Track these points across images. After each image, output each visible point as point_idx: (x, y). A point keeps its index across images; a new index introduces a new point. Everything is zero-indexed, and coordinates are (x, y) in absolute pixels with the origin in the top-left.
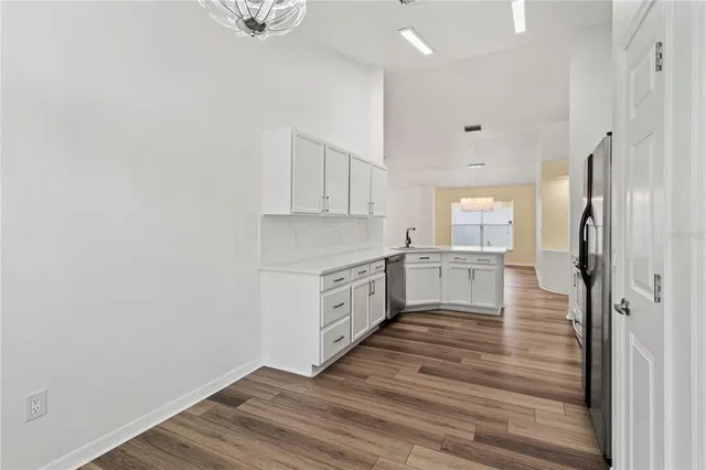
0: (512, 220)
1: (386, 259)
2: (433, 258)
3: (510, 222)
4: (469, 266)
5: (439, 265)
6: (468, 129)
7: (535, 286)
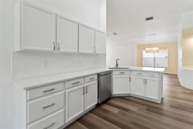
0: (167, 56)
1: (98, 74)
2: (126, 73)
3: (166, 57)
4: (144, 78)
5: (129, 76)
6: (147, 19)
7: (178, 85)
